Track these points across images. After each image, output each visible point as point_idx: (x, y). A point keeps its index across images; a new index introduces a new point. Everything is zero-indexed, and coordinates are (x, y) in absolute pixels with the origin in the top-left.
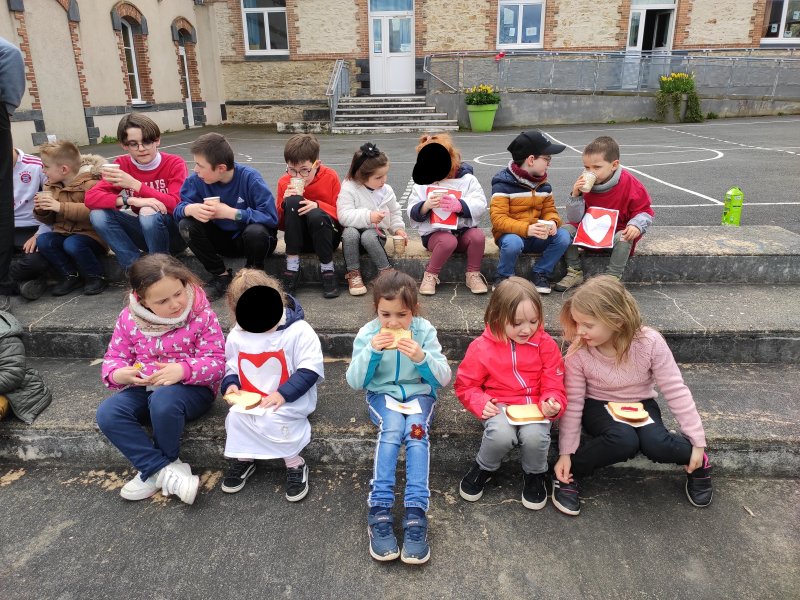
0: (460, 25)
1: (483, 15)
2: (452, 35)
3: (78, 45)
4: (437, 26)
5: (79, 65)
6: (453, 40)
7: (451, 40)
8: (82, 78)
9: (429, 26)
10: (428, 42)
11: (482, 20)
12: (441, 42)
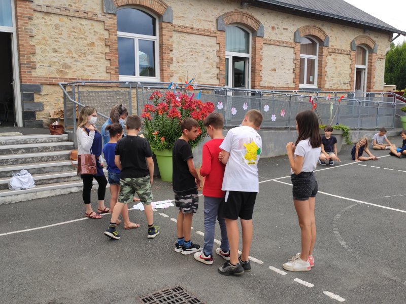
0: (77, 51)
1: (103, 43)
2: (68, 61)
4: (48, 48)
6: (70, 67)
7: (66, 66)
9: (38, 48)
10: (38, 65)
11: (100, 48)
12: (54, 68)
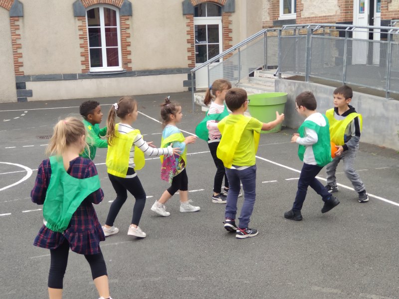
3: (17, 32)
5: (16, 46)
8: (17, 56)
